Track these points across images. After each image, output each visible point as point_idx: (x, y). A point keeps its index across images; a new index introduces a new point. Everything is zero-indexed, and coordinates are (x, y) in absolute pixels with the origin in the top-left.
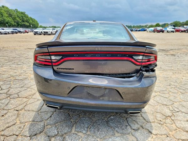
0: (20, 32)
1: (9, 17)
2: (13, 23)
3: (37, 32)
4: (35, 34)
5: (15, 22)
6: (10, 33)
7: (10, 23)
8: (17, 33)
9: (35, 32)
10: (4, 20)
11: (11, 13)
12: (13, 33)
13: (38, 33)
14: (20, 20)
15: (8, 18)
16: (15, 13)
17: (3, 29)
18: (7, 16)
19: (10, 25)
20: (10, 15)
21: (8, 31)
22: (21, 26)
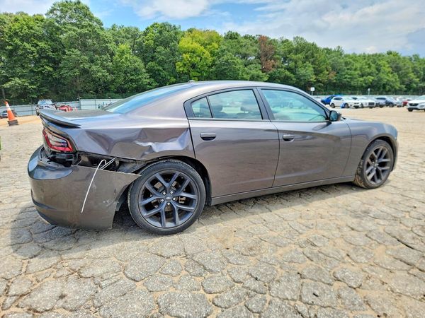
0: (390, 104)
1: (392, 73)
2: (398, 85)
3: (416, 105)
4: (410, 110)
5: (403, 83)
6: (365, 106)
7: (391, 86)
8: (381, 106)
9: (411, 105)
10: (380, 79)
11: (401, 64)
12: (371, 106)
13: (418, 107)
14: (418, 77)
15: (390, 75)
16: (409, 65)
17: (355, 99)
18: (389, 72)
19: (389, 91)
20: (397, 69)
21: (363, 101)
22: (414, 91)
